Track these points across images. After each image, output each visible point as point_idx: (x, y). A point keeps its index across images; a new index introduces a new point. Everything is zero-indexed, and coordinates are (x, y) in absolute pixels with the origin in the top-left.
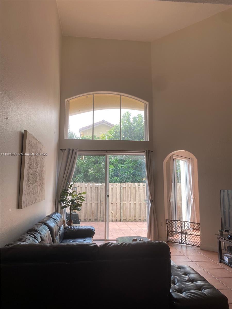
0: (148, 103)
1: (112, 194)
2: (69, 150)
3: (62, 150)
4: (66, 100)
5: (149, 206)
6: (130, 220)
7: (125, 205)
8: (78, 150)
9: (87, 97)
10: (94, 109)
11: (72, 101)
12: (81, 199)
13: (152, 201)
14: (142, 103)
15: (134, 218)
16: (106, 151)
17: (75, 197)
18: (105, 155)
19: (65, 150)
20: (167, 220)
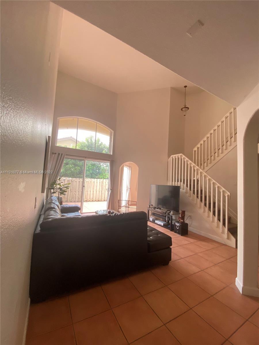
0: (113, 132)
1: (79, 185)
2: (59, 154)
3: (53, 153)
4: (58, 118)
5: (109, 193)
6: (90, 201)
7: (87, 192)
8: (66, 155)
9: (73, 119)
10: (78, 129)
11: (61, 119)
12: (66, 187)
13: (111, 190)
14: (109, 130)
15: (92, 200)
16: (86, 158)
17: (62, 186)
18: (84, 160)
19: (56, 153)
20: (119, 200)
